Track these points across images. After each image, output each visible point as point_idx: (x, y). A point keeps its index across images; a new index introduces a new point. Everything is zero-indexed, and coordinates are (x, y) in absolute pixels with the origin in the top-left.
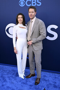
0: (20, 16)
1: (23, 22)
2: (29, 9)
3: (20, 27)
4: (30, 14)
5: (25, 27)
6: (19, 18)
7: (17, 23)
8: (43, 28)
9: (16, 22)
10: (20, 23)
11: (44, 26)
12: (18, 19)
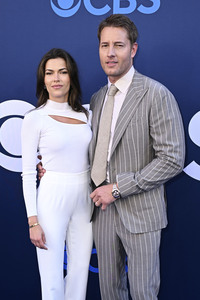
1: (69, 92)
3: (55, 117)
4: (104, 53)
5: (81, 116)
6: (51, 72)
7: (39, 96)
8: (168, 121)
9: (38, 93)
11: (174, 113)
12: (48, 79)
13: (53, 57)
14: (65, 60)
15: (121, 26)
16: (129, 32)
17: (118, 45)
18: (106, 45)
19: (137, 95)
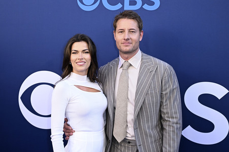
0: (80, 46)
1: (90, 68)
2: (117, 20)
3: (79, 87)
6: (76, 52)
10: (80, 72)
12: (73, 57)
13: (78, 41)
14: (88, 43)
15: (133, 18)
16: (139, 23)
17: (131, 31)
18: (122, 31)
19: (149, 69)
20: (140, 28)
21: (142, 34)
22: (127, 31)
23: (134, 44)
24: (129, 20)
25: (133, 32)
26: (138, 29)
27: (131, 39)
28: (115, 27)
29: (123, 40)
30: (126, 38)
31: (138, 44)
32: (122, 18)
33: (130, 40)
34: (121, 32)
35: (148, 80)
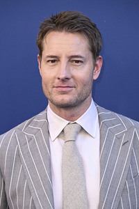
15: (79, 31)
16: (91, 41)
17: (74, 60)
18: (55, 60)
19: (119, 138)
20: (95, 52)
21: (99, 63)
22: (64, 61)
23: (79, 89)
24: (71, 35)
25: (77, 62)
26: (91, 55)
27: (73, 77)
28: (41, 49)
29: (57, 81)
30: (62, 76)
31: (89, 87)
32: (54, 29)
33: (72, 80)
34: (53, 61)
35: (123, 162)
